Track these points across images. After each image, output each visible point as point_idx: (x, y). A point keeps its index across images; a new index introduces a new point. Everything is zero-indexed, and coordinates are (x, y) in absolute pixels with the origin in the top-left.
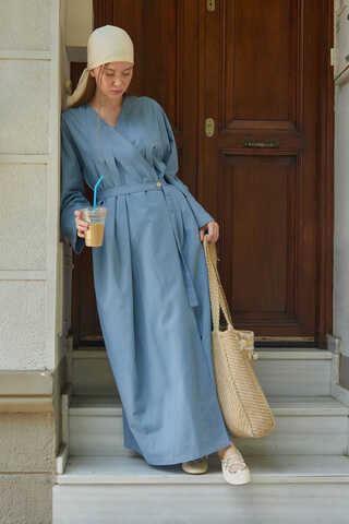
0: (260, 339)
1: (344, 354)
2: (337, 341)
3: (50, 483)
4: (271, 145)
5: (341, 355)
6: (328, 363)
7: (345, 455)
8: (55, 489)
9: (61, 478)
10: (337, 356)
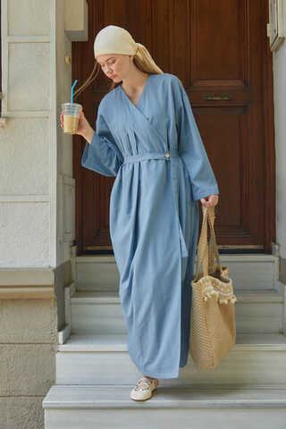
0: (220, 247)
1: (282, 256)
2: (277, 247)
3: (53, 351)
4: (226, 98)
5: (280, 257)
6: (271, 264)
7: (282, 333)
8: (58, 355)
9: (62, 347)
10: (277, 259)
